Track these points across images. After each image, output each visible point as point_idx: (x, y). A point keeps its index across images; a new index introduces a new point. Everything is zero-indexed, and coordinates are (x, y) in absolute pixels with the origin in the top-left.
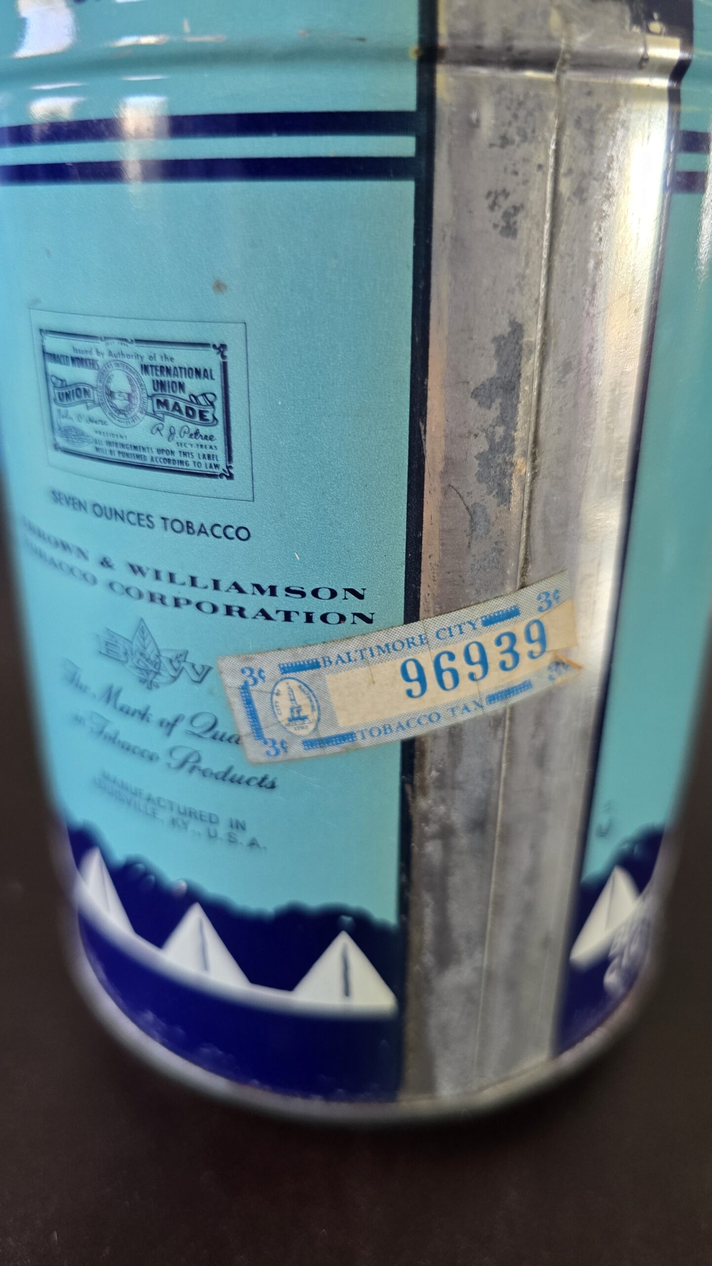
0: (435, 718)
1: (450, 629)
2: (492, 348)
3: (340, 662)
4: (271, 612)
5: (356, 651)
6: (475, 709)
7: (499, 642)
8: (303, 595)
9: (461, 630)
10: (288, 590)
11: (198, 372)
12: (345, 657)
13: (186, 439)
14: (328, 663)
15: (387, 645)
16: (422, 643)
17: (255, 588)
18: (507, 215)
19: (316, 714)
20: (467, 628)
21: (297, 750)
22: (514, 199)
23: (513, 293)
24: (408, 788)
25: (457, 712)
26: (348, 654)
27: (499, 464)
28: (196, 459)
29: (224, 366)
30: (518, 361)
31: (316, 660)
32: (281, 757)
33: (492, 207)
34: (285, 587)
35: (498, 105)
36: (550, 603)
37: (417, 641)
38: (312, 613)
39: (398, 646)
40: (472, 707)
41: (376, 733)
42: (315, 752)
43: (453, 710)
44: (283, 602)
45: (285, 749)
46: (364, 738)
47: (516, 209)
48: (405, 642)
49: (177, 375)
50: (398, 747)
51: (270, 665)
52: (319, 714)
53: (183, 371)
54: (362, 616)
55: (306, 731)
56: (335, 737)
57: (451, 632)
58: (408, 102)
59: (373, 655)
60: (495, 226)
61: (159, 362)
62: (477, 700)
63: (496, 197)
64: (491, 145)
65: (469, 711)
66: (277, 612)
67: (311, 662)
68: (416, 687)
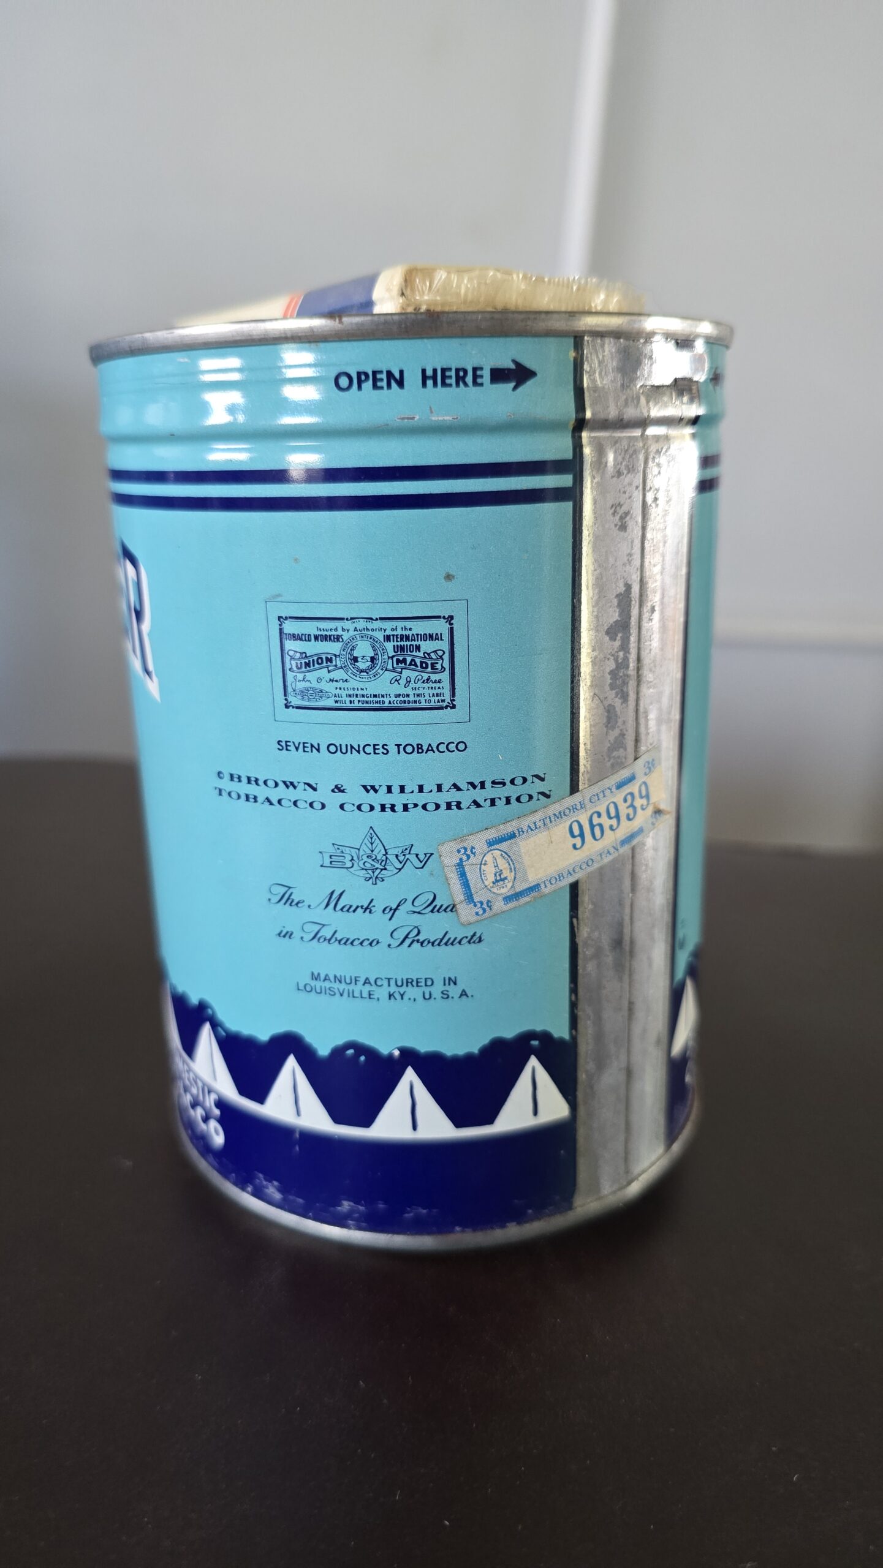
0: (590, 863)
1: (597, 795)
2: (615, 601)
3: (529, 830)
4: (481, 801)
5: (540, 820)
6: (614, 852)
7: (625, 800)
8: (504, 784)
9: (604, 794)
10: (494, 782)
11: (431, 637)
12: (533, 827)
13: (419, 684)
14: (521, 833)
15: (560, 813)
16: (581, 807)
17: (469, 786)
18: (622, 518)
19: (513, 874)
20: (608, 792)
21: (499, 905)
22: (624, 509)
23: (625, 566)
24: (575, 920)
25: (603, 856)
26: (535, 823)
27: (621, 677)
28: (427, 698)
29: (451, 631)
30: (629, 608)
31: (513, 832)
32: (488, 913)
33: (614, 514)
34: (491, 781)
35: (615, 452)
36: (650, 768)
37: (579, 807)
38: (510, 797)
39: (567, 812)
40: (612, 850)
41: (553, 881)
42: (511, 905)
43: (601, 855)
44: (490, 792)
45: (490, 907)
46: (546, 887)
47: (627, 514)
48: (571, 808)
49: (415, 640)
50: (568, 890)
51: (478, 842)
52: (515, 874)
53: (419, 636)
54: (543, 794)
55: (505, 890)
56: (526, 890)
57: (598, 797)
58: (569, 455)
59: (551, 822)
60: (616, 525)
61: (399, 632)
62: (615, 845)
63: (616, 508)
64: (613, 477)
65: (610, 854)
66: (485, 800)
67: (509, 834)
68: (578, 841)
